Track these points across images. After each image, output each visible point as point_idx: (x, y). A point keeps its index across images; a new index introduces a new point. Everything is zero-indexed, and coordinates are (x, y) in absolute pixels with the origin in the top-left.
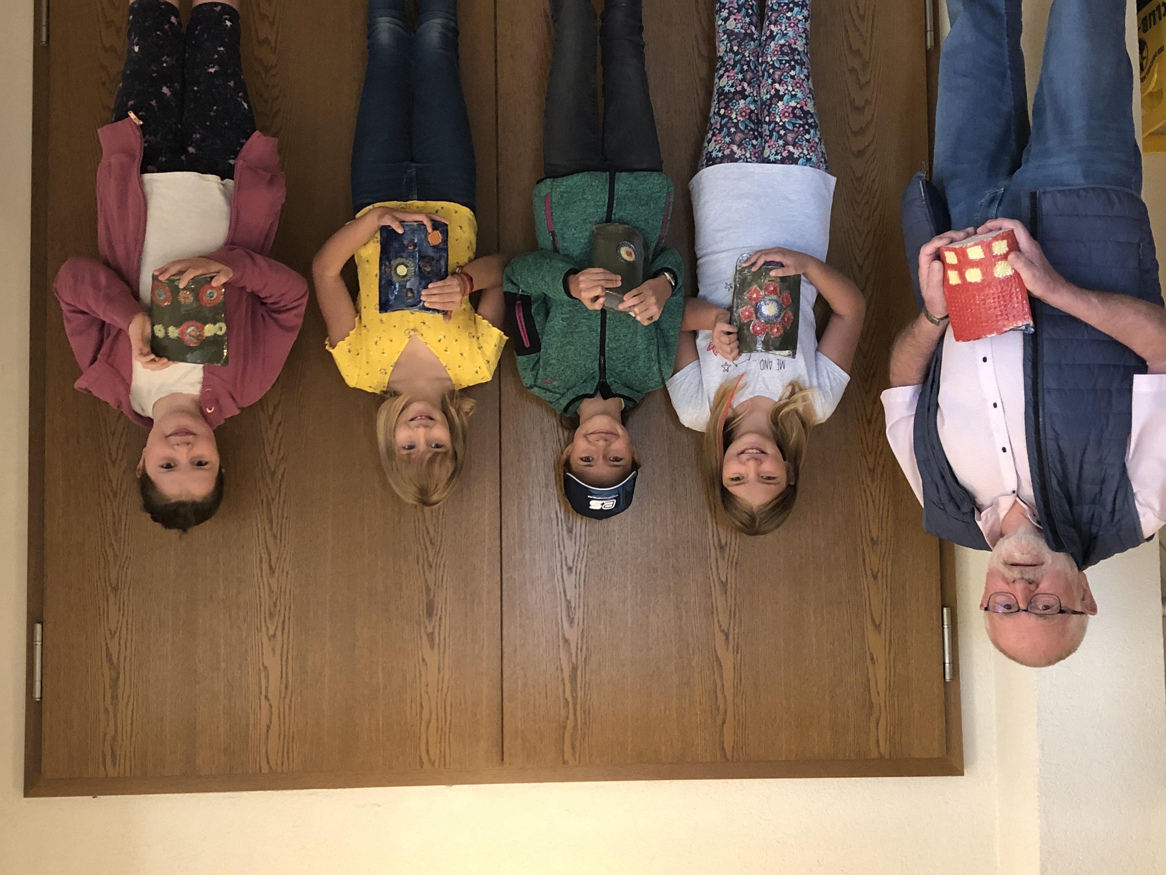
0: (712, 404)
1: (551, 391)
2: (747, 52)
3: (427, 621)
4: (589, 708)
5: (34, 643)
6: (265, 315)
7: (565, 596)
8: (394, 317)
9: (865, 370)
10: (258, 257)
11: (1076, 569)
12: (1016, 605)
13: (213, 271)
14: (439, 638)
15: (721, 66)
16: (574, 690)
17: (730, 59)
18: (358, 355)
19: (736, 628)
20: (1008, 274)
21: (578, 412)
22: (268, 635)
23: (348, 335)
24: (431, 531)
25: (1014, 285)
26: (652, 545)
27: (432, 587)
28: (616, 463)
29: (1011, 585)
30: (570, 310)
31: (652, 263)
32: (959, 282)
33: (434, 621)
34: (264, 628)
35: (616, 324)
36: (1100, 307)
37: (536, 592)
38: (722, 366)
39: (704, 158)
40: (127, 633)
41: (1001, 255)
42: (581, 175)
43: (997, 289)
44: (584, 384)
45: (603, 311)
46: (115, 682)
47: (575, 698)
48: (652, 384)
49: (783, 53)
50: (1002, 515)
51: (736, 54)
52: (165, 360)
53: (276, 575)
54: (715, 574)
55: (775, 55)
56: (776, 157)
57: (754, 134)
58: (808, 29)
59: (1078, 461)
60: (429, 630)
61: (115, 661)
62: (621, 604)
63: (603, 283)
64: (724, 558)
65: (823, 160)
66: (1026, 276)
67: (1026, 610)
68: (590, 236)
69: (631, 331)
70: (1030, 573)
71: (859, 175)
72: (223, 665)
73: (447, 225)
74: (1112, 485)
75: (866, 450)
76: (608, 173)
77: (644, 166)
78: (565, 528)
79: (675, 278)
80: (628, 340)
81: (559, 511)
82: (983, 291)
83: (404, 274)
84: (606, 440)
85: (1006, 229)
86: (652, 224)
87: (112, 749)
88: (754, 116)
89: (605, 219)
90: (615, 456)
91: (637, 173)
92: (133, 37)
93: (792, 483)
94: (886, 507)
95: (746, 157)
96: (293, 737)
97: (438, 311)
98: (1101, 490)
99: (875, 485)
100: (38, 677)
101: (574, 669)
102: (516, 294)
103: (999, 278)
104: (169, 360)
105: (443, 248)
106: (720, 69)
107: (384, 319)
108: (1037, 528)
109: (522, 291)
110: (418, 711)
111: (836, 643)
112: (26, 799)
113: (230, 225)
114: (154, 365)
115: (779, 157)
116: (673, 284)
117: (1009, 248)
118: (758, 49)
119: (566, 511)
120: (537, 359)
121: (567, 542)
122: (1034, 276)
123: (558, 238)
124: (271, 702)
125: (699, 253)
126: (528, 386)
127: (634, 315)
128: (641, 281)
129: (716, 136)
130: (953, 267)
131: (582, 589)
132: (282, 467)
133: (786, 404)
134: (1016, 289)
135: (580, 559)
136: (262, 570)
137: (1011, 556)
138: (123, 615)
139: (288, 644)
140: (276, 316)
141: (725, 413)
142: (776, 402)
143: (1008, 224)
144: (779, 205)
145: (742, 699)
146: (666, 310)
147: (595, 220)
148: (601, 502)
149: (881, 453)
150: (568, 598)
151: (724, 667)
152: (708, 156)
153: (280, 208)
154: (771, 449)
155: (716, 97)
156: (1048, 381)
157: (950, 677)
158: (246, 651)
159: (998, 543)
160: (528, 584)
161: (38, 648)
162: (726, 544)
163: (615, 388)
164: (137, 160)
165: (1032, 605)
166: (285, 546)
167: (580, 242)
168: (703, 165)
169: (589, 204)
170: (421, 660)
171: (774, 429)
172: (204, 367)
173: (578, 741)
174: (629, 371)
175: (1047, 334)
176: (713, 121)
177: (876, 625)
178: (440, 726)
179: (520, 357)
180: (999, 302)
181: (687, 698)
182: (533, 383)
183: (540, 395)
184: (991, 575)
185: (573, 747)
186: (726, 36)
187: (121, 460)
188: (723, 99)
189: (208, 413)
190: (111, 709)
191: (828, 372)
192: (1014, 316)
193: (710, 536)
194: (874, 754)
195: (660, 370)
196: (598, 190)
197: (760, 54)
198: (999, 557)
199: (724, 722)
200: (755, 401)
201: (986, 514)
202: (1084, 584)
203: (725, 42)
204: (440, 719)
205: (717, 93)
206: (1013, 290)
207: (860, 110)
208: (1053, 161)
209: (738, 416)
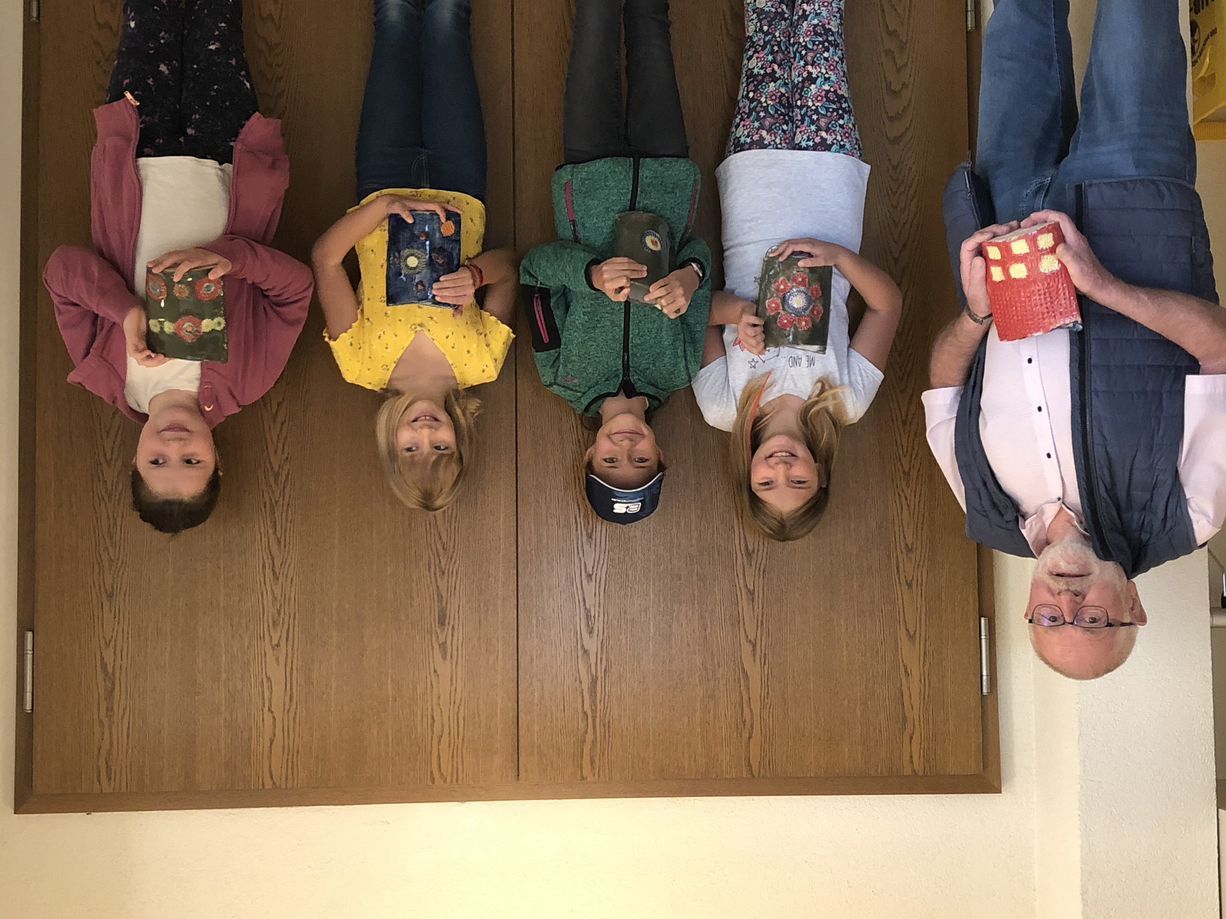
0: (738, 403)
1: (571, 390)
2: (778, 31)
3: (439, 631)
4: (609, 722)
5: (25, 652)
6: (268, 309)
7: (585, 604)
8: (400, 309)
9: (900, 368)
10: (259, 248)
11: (1125, 578)
12: (1062, 618)
13: (210, 263)
14: (452, 649)
15: (750, 47)
16: (593, 703)
17: (759, 39)
18: (360, 348)
19: (763, 639)
20: (1054, 269)
21: (600, 412)
22: (272, 645)
23: (351, 327)
24: (444, 537)
25: (1060, 281)
26: (675, 552)
27: (444, 594)
28: (642, 464)
29: (1057, 597)
30: (591, 304)
31: (678, 254)
32: (1003, 278)
33: (446, 630)
34: (267, 638)
35: (640, 318)
36: (1150, 303)
37: (553, 599)
38: (749, 362)
39: (732, 143)
40: (123, 641)
41: (1046, 249)
42: (603, 161)
43: (1043, 284)
44: (607, 382)
45: (627, 303)
46: (110, 693)
47: (594, 711)
48: (678, 382)
49: (816, 34)
50: (1047, 523)
51: (766, 34)
52: (161, 357)
53: (280, 581)
54: (741, 581)
55: (807, 36)
56: (808, 142)
57: (784, 118)
58: (843, 9)
59: (1128, 467)
60: (442, 639)
61: (110, 670)
62: (643, 613)
63: (627, 273)
64: (751, 565)
65: (857, 147)
66: (1073, 269)
67: (1072, 623)
68: (613, 225)
69: (655, 326)
70: (1076, 585)
71: (895, 162)
72: (224, 676)
73: (459, 215)
74: (1163, 491)
75: (901, 453)
76: (632, 159)
77: (670, 153)
78: (584, 533)
79: (702, 268)
80: (653, 336)
81: (578, 516)
82: (1029, 287)
83: (415, 266)
84: (631, 440)
85: (1051, 221)
86: (678, 214)
87: (107, 763)
88: (784, 99)
89: (628, 208)
90: (640, 456)
91: (662, 159)
92: (128, 12)
93: (824, 486)
94: (921, 514)
95: (776, 143)
96: (298, 752)
97: (449, 305)
98: (1152, 497)
99: (910, 489)
100: (29, 688)
101: (594, 681)
102: (534, 287)
103: (1045, 274)
104: (165, 356)
105: (456, 239)
106: (749, 50)
107: (389, 312)
108: (1084, 536)
109: (541, 283)
110: (429, 724)
111: (868, 655)
112: (16, 815)
113: (229, 213)
114: (149, 362)
115: (811, 143)
116: (701, 275)
117: (1055, 242)
118: (790, 29)
119: (586, 516)
120: (556, 355)
121: (586, 547)
122: (1082, 270)
123: (579, 228)
124: (275, 714)
125: (726, 245)
126: (548, 383)
127: (660, 308)
128: (667, 272)
129: (744, 120)
130: (996, 263)
131: (602, 597)
132: (286, 468)
133: (816, 403)
134: (1063, 284)
135: (600, 566)
136: (265, 575)
137: (1056, 566)
138: (118, 623)
139: (293, 654)
140: (278, 309)
141: (751, 412)
142: (806, 401)
143: (1054, 217)
144: (811, 194)
145: (769, 712)
146: (693, 305)
147: (618, 208)
148: (626, 505)
149: (917, 455)
150: (588, 607)
151: (750, 679)
152: (736, 141)
153: (283, 193)
154: (801, 451)
155: (745, 79)
156: (1097, 382)
157: (988, 689)
158: (249, 660)
159: (1043, 552)
160: (545, 591)
161: (29, 657)
162: (753, 551)
163: (639, 385)
164: (133, 142)
165: (1079, 617)
166: (289, 552)
167: (603, 231)
168: (730, 152)
169: (611, 191)
170: (432, 670)
171: (804, 428)
172: (202, 364)
173: (598, 757)
174: (654, 368)
175: (1094, 333)
176: (741, 105)
177: (910, 636)
178: (452, 741)
179: (538, 353)
180: (1045, 299)
181: (712, 712)
182: (553, 381)
183: (560, 394)
184: (1036, 585)
185: (592, 762)
186: (755, 15)
187: (116, 460)
188: (753, 82)
189: (205, 410)
190: (106, 721)
191: (860, 370)
192: (1061, 313)
193: (737, 542)
194: (908, 771)
195: (687, 368)
196: (622, 177)
197: (792, 34)
198: (1044, 566)
199: (750, 737)
200: (783, 399)
201: (1031, 522)
202: (1133, 594)
203: (755, 22)
204: (452, 732)
205: (746, 75)
206: (1060, 286)
207: (896, 94)
208: (1103, 149)
209: (766, 415)
